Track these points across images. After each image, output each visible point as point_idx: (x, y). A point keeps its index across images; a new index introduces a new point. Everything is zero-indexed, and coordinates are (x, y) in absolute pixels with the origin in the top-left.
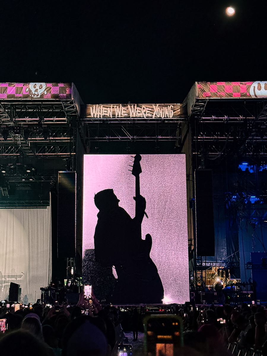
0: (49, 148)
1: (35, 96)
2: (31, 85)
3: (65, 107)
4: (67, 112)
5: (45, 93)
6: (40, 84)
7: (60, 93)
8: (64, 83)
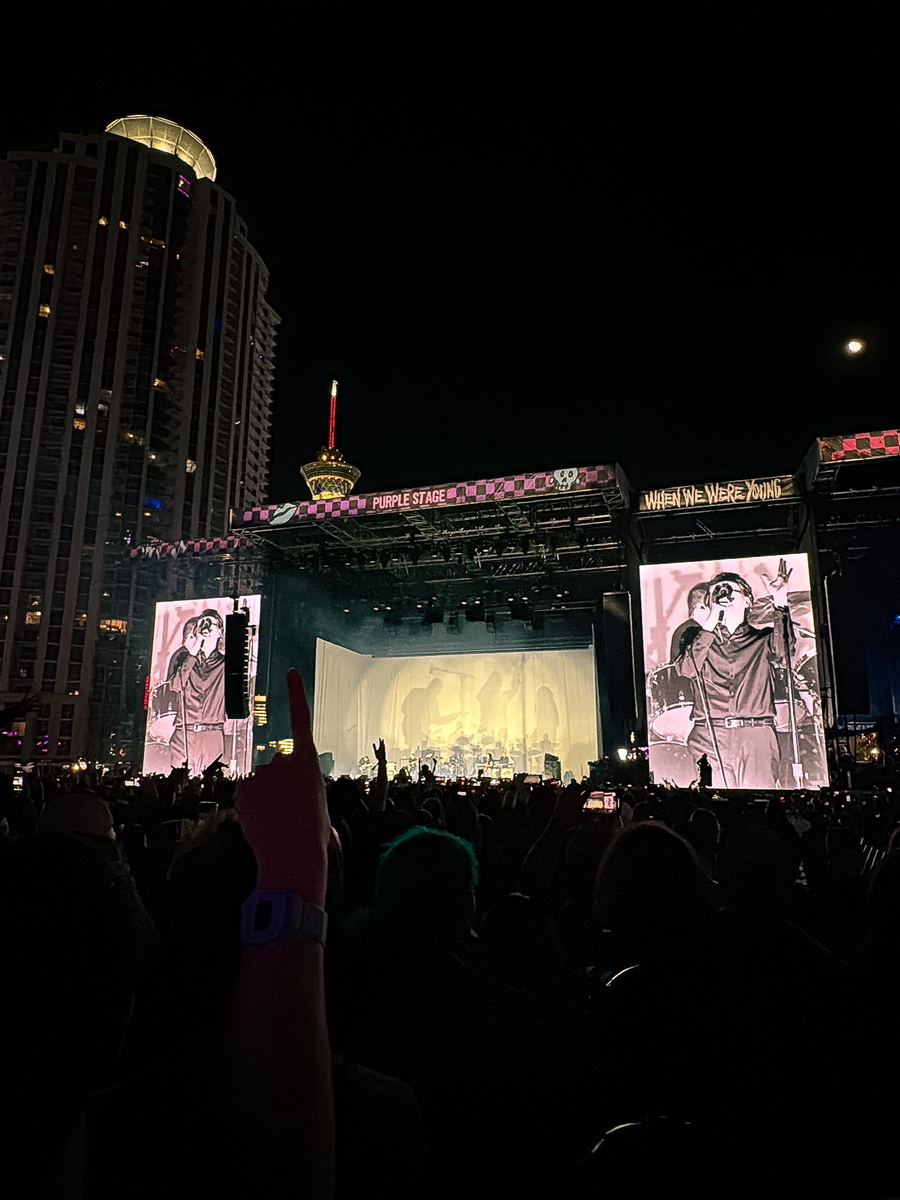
0: (586, 560)
1: (564, 489)
2: (557, 474)
3: (608, 499)
4: (611, 505)
5: (578, 481)
6: (569, 470)
7: (599, 479)
8: (604, 464)
